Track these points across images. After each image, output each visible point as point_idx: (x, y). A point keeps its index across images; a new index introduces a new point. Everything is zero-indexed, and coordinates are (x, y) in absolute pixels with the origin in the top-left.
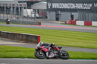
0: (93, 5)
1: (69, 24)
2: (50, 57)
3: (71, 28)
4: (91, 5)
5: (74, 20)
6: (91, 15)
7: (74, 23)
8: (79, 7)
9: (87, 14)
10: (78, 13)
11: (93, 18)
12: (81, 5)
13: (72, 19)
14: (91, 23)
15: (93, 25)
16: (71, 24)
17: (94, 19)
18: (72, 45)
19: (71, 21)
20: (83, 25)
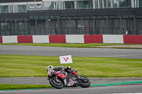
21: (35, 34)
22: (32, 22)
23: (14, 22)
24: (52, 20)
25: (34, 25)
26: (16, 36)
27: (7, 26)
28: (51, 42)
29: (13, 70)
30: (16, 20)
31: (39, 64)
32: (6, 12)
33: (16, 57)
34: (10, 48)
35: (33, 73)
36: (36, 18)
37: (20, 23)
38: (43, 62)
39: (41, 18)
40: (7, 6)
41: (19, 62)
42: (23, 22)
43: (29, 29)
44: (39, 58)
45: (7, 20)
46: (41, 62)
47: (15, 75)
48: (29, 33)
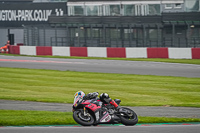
0: (54, 13)
1: (5, 53)
2: (104, 121)
3: (9, 61)
4: (49, 13)
5: (15, 44)
6: (50, 33)
7: (15, 51)
8: (24, 18)
9: (41, 31)
10: (22, 30)
11: (54, 40)
12: (30, 13)
13: (12, 42)
14: (51, 49)
15: (54, 54)
16: (9, 52)
17: (56, 42)
18: (12, 96)
19: (8, 47)
20: (35, 54)
21: (172, 46)
22: (168, 29)
23: (142, 28)
24: (196, 26)
25: (171, 33)
26: (145, 49)
27: (133, 34)
28: (194, 57)
29: (139, 96)
30: (145, 25)
31: (178, 89)
32: (132, 14)
33: (145, 78)
34: (136, 65)
35: (169, 101)
36: (174, 23)
37: (151, 31)
38: (183, 85)
39: (181, 23)
40: (133, 6)
41: (148, 85)
42: (156, 28)
43: (164, 39)
44: (177, 79)
45: (133, 25)
46: (179, 85)
47: (142, 103)
48: (164, 45)
